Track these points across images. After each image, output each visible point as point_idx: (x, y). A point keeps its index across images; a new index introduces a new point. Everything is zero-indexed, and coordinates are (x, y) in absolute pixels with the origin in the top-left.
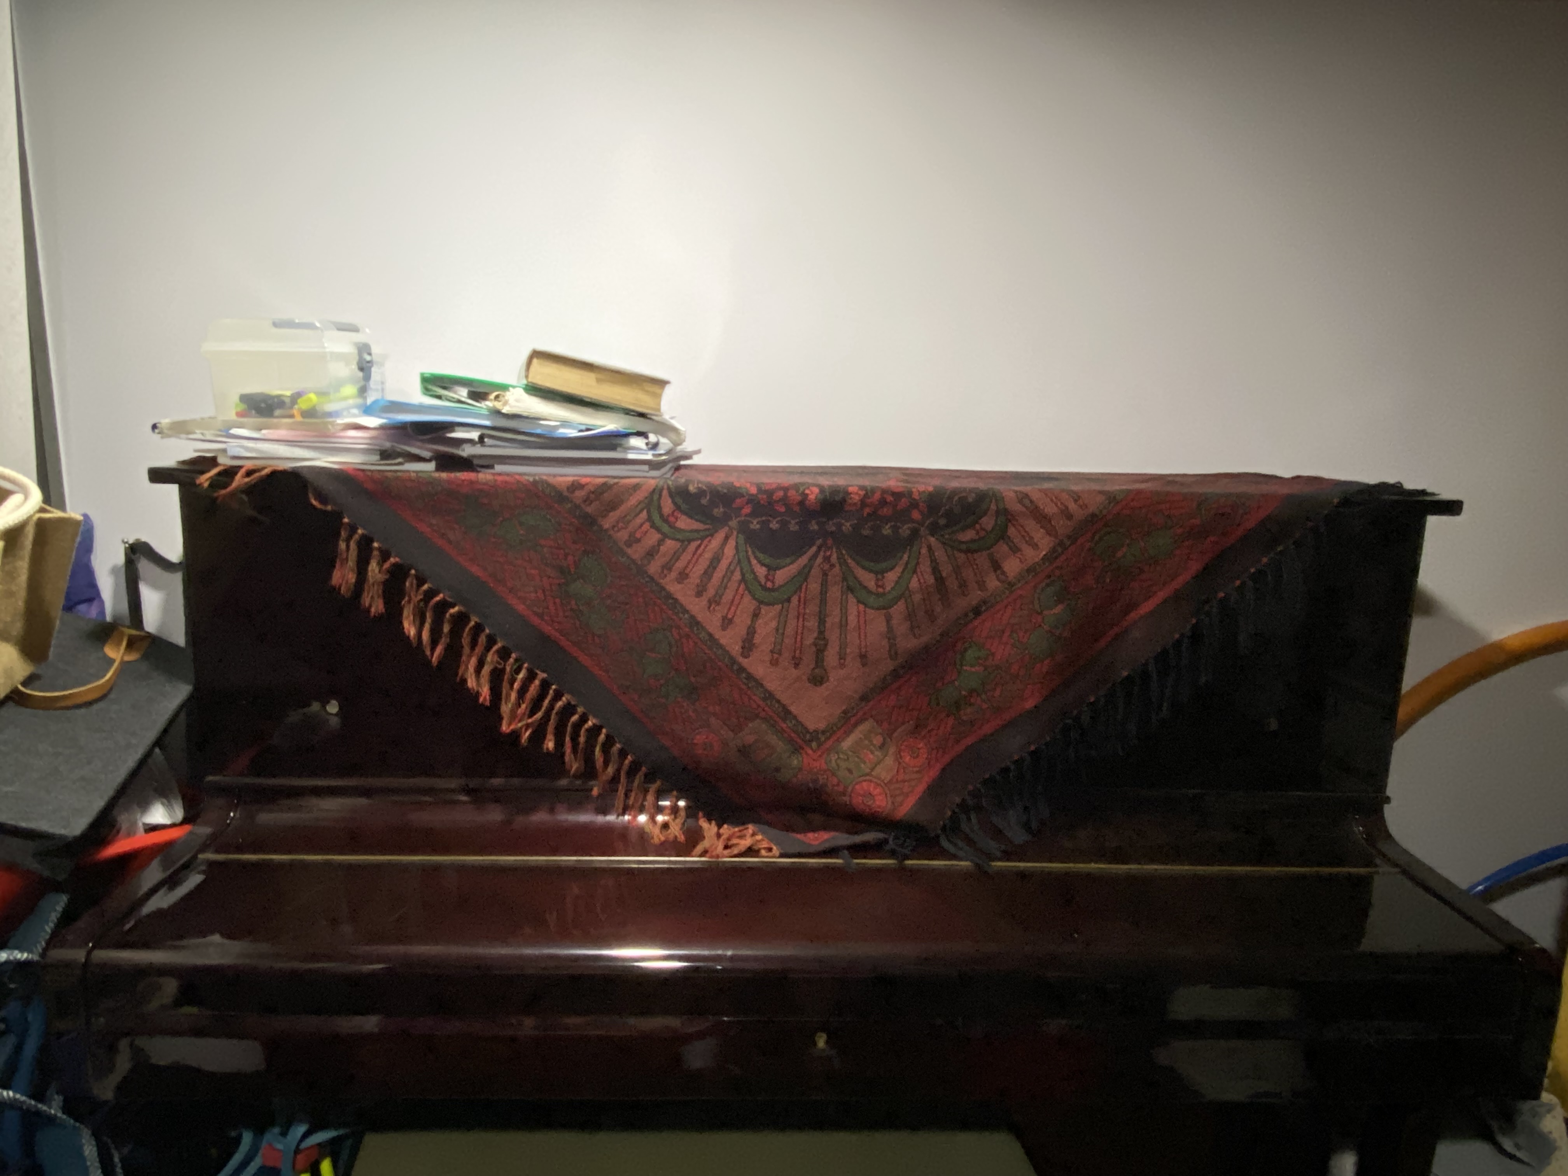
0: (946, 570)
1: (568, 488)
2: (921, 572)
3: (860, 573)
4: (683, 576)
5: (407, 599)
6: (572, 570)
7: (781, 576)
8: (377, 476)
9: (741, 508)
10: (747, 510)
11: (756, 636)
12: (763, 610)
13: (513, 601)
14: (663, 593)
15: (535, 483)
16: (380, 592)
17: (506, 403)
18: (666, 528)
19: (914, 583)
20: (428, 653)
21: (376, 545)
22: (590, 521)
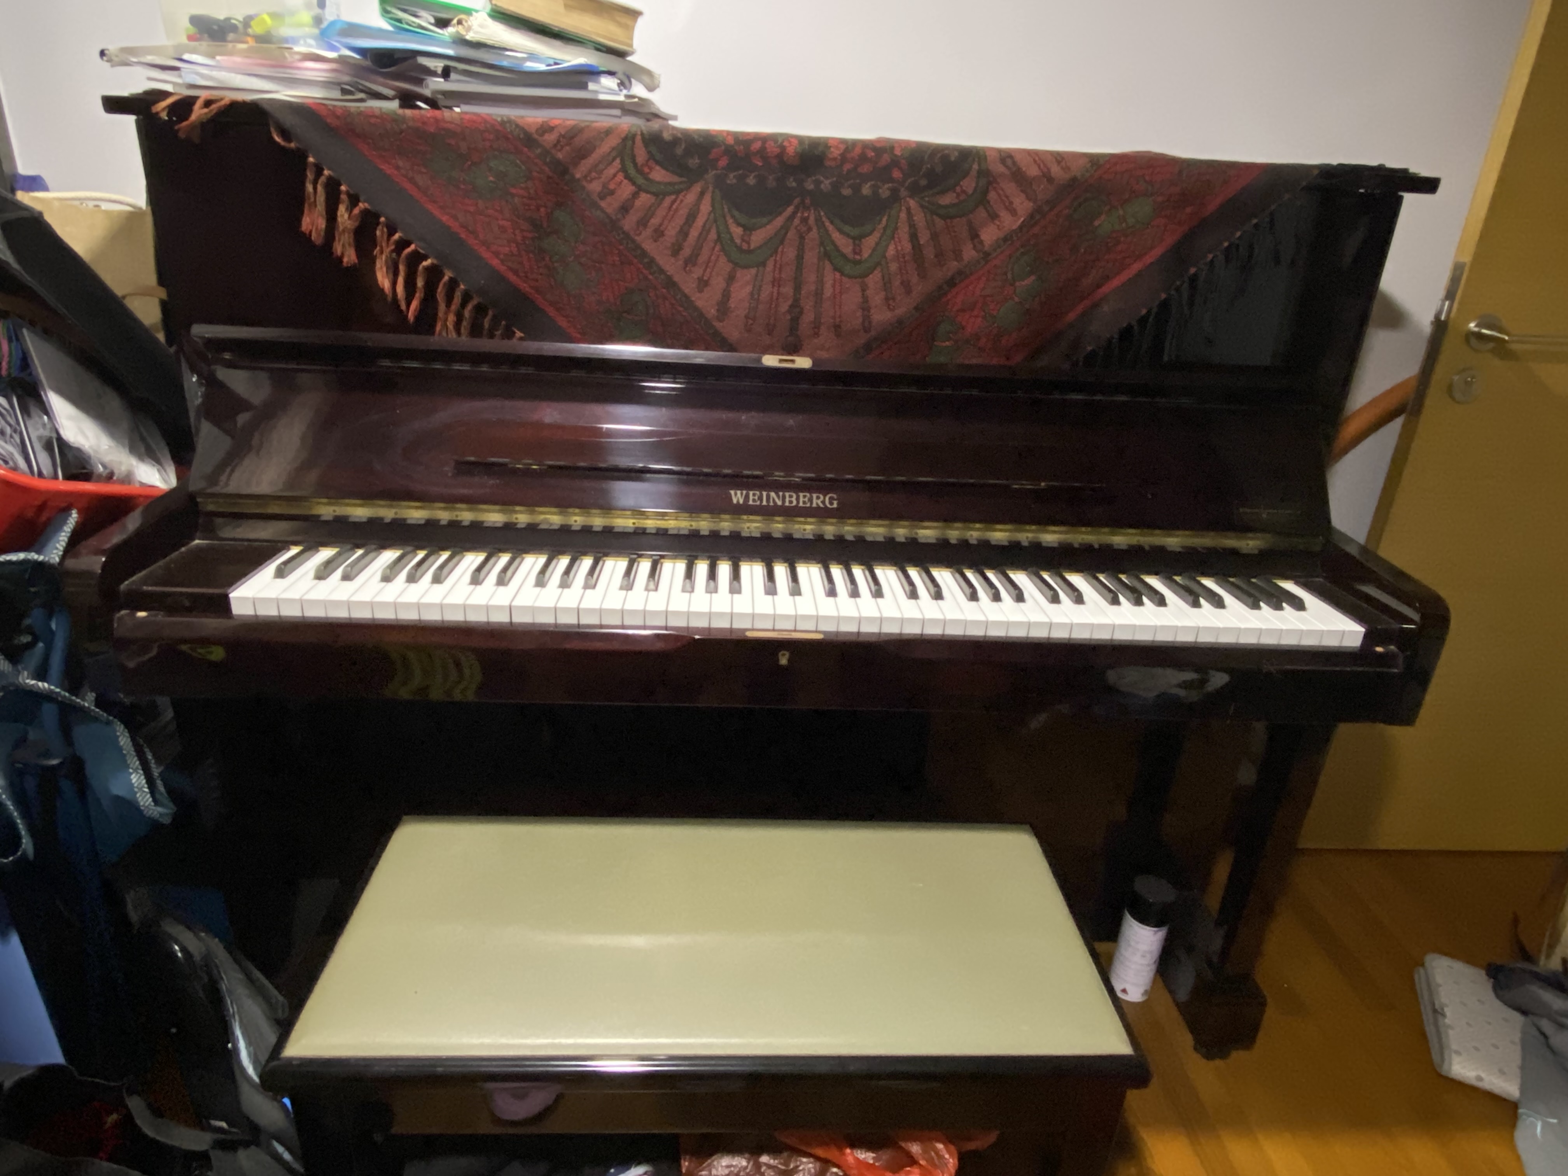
0: (924, 238)
1: (537, 130)
2: (899, 238)
3: (836, 236)
4: (659, 233)
5: (378, 248)
6: (545, 225)
7: (758, 237)
8: (339, 112)
9: (717, 160)
10: (723, 162)
11: (731, 300)
12: (739, 273)
13: (486, 255)
14: (639, 252)
15: (503, 123)
16: (351, 240)
17: (469, 29)
18: (640, 181)
19: (891, 251)
20: (403, 307)
21: (343, 188)
22: (562, 170)
